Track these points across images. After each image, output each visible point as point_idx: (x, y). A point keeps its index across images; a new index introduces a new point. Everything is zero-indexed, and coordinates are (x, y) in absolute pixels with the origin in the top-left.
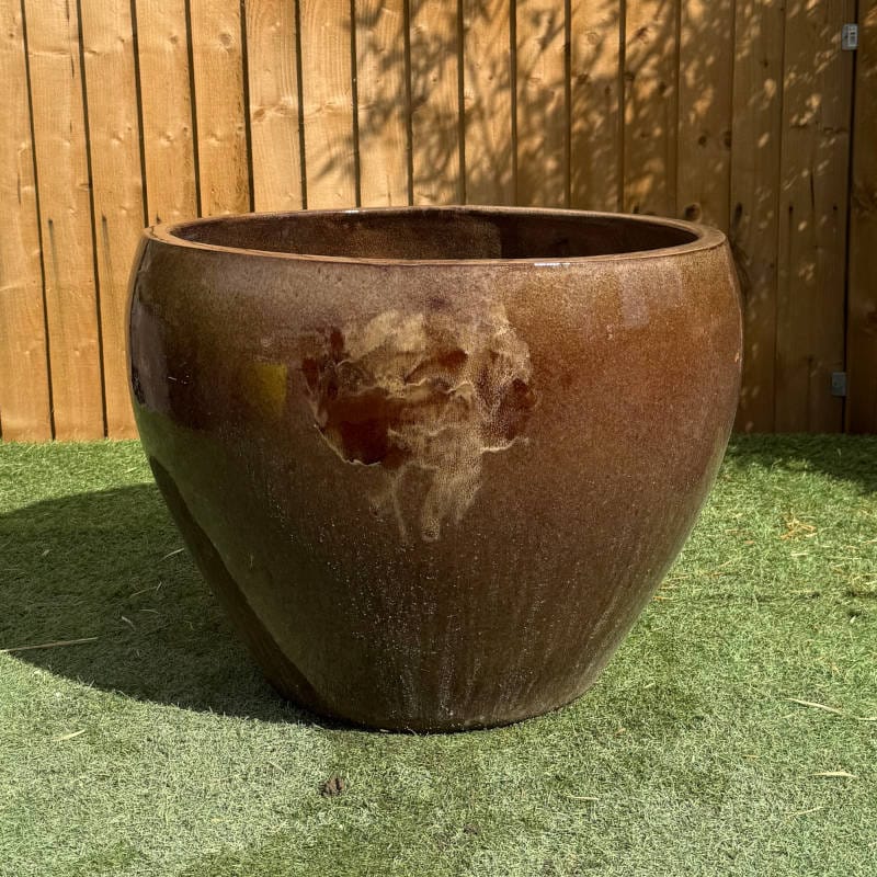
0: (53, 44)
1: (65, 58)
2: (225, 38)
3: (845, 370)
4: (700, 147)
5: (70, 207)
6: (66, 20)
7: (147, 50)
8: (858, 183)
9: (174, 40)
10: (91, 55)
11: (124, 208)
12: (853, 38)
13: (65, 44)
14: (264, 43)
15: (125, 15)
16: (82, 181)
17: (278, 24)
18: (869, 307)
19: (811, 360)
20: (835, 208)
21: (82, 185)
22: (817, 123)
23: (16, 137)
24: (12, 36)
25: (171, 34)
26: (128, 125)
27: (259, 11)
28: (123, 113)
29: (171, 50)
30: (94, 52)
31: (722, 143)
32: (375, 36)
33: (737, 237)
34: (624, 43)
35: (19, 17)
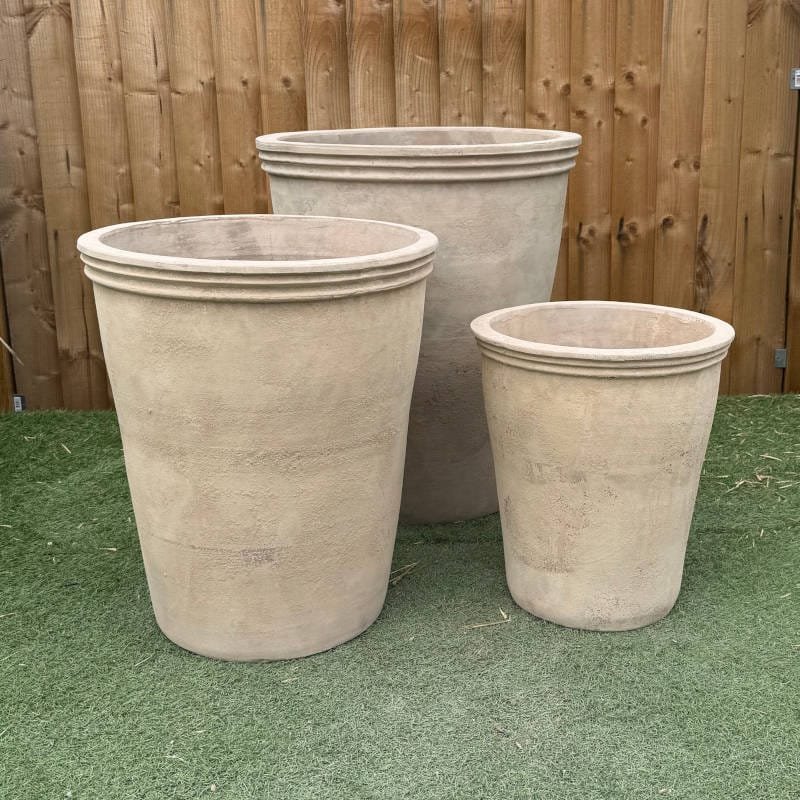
0: (144, 86)
1: (154, 98)
2: (286, 82)
3: (785, 347)
4: (675, 170)
6: (154, 66)
7: (222, 91)
9: (245, 83)
10: (178, 96)
12: (798, 80)
13: (154, 86)
14: (319, 86)
15: (204, 62)
16: (169, 199)
17: (331, 69)
19: (759, 339)
20: (781, 218)
21: (172, 203)
22: (768, 149)
23: (115, 164)
24: (110, 79)
25: (242, 77)
26: (208, 153)
27: (315, 58)
28: (203, 145)
29: (242, 91)
30: (179, 93)
31: (692, 167)
32: (411, 79)
33: (703, 242)
34: (614, 84)
35: (116, 63)
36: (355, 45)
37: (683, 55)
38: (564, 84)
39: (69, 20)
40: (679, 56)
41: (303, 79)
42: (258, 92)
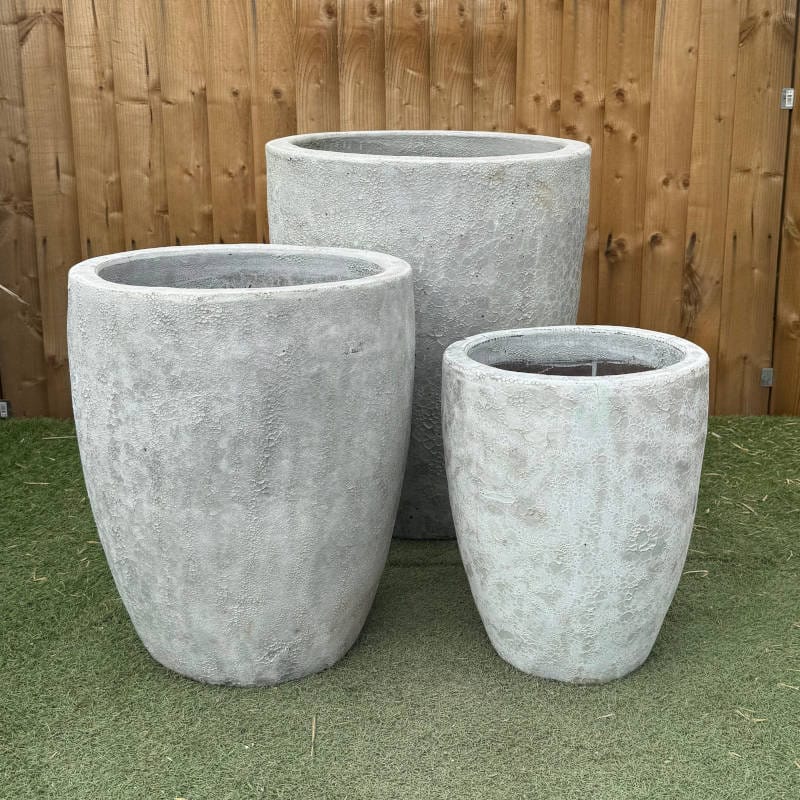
0: (135, 96)
1: (145, 107)
2: (277, 93)
3: (772, 367)
4: (664, 187)
5: (150, 230)
6: (144, 75)
7: (214, 102)
8: (789, 218)
9: (236, 94)
10: (168, 106)
11: (193, 231)
12: (790, 100)
13: (145, 96)
14: (309, 98)
15: (196, 73)
16: (159, 208)
17: (321, 81)
18: (794, 317)
19: (745, 358)
20: (770, 237)
21: (160, 212)
22: (758, 168)
23: (105, 172)
24: (101, 88)
25: (233, 88)
26: (197, 163)
27: (306, 71)
28: (193, 153)
29: (233, 102)
30: (170, 103)
31: (681, 184)
32: (401, 92)
33: (691, 260)
34: (604, 100)
35: (107, 72)
36: (346, 58)
37: (674, 72)
38: (554, 99)
39: (61, 28)
40: (670, 73)
41: (293, 91)
42: (248, 103)
